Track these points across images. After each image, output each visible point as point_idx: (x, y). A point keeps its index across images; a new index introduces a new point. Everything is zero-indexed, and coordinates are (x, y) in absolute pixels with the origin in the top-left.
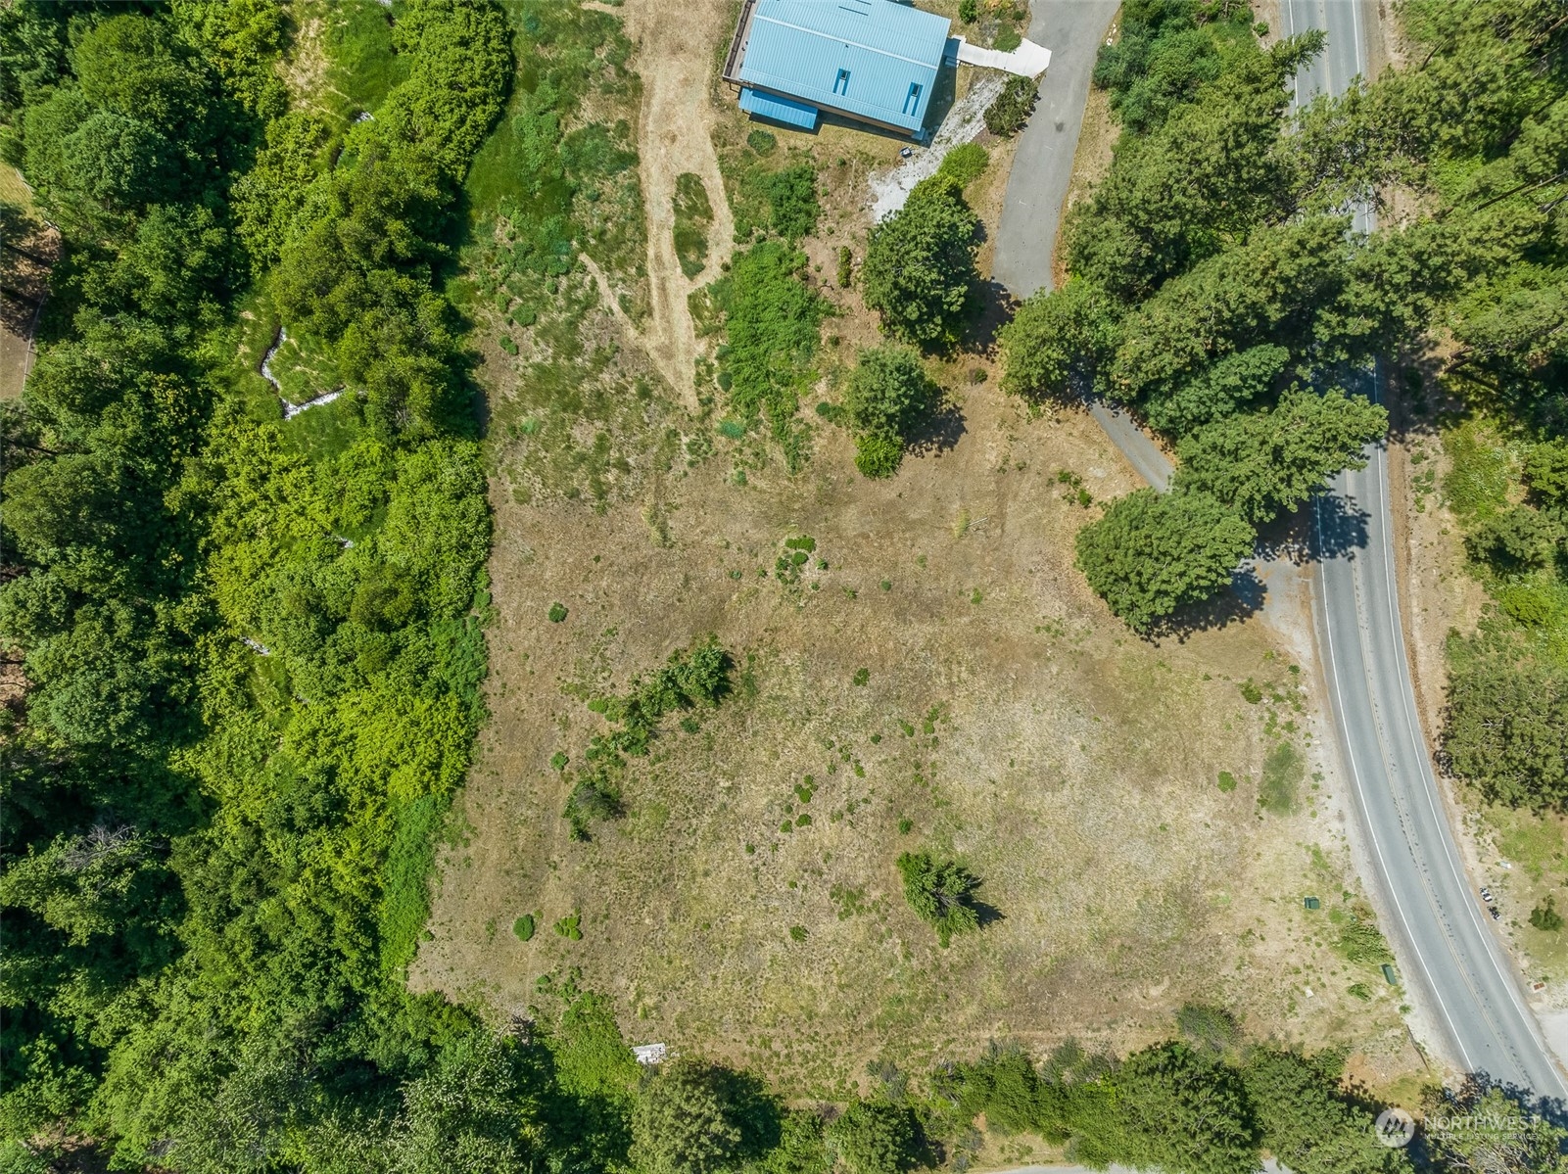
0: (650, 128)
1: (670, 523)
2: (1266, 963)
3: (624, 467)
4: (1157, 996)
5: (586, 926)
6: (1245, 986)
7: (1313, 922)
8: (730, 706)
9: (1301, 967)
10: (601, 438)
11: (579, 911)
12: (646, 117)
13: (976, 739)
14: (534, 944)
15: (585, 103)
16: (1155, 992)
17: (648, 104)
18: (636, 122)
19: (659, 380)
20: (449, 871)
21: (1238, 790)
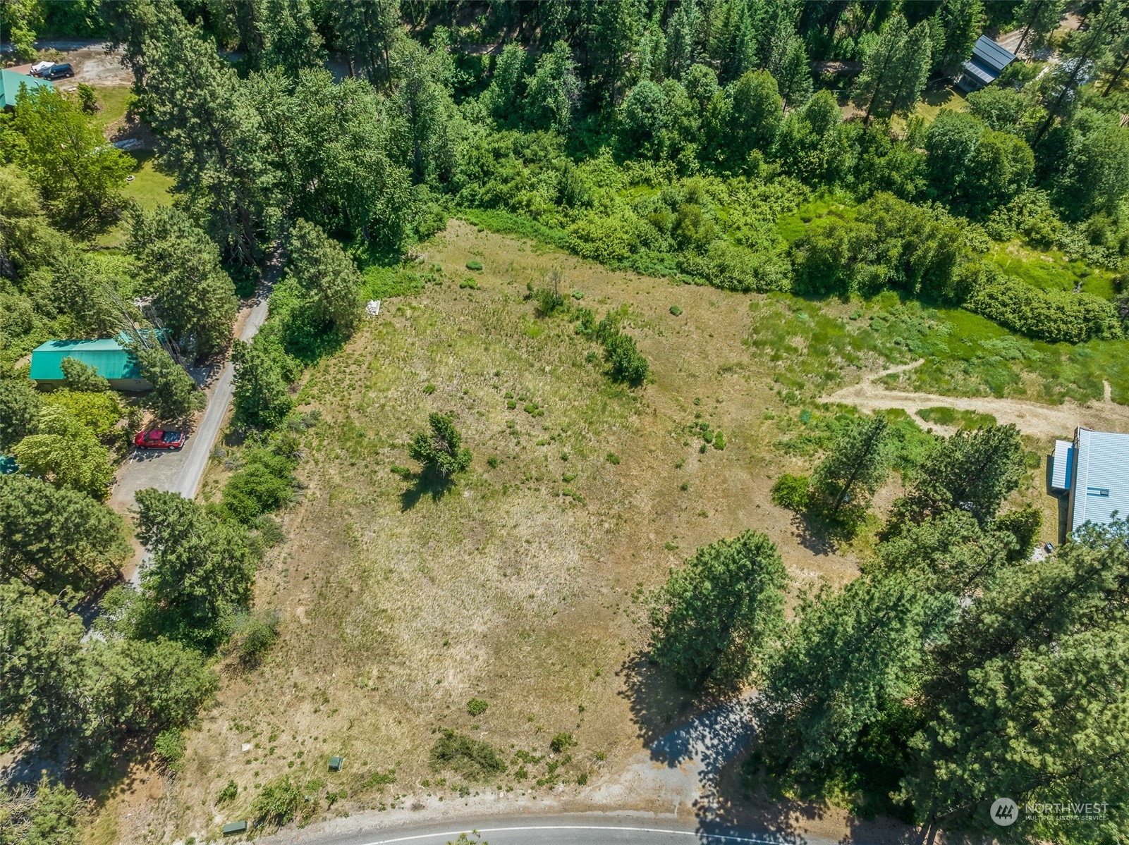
0: (1024, 406)
1: (736, 376)
2: (292, 711)
3: (775, 358)
4: (295, 612)
5: (468, 290)
6: (275, 688)
7: (316, 763)
8: (602, 380)
9: (274, 744)
10: (796, 350)
11: (479, 289)
12: (1033, 405)
13: (553, 522)
14: (463, 268)
15: (1033, 376)
16: (300, 611)
17: (1043, 407)
18: (1027, 399)
19: (839, 386)
20: (519, 243)
21: (467, 716)
